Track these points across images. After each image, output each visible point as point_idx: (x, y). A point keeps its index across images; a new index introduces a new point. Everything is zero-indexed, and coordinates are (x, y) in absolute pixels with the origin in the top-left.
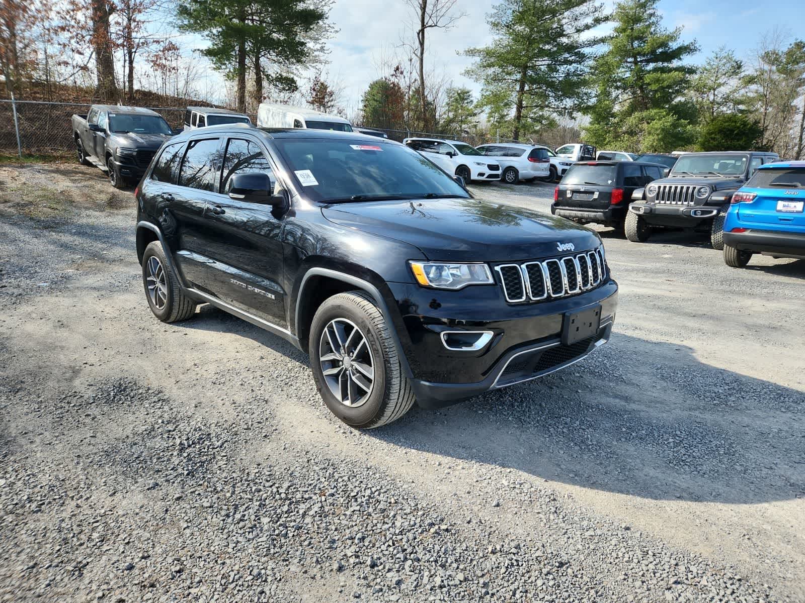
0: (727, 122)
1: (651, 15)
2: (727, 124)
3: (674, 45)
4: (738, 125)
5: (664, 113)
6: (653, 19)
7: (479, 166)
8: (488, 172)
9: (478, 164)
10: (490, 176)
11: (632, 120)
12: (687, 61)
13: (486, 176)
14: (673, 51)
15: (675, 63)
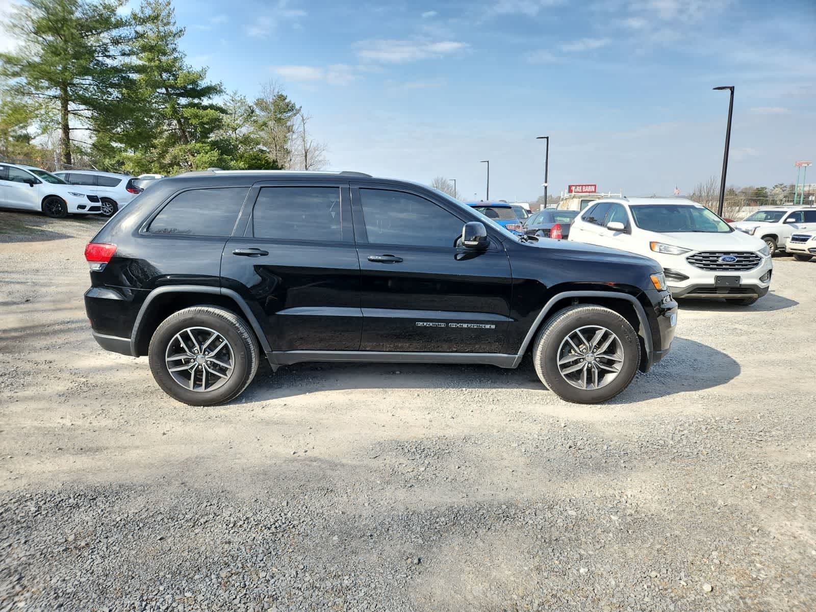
0: (254, 160)
1: (174, 49)
2: (254, 161)
3: (203, 84)
4: (263, 163)
5: (208, 148)
6: (176, 55)
7: (75, 197)
8: (90, 204)
9: (75, 194)
10: (92, 209)
11: (174, 151)
12: (217, 100)
13: (87, 208)
14: (202, 90)
15: (205, 102)
